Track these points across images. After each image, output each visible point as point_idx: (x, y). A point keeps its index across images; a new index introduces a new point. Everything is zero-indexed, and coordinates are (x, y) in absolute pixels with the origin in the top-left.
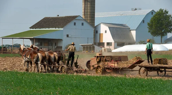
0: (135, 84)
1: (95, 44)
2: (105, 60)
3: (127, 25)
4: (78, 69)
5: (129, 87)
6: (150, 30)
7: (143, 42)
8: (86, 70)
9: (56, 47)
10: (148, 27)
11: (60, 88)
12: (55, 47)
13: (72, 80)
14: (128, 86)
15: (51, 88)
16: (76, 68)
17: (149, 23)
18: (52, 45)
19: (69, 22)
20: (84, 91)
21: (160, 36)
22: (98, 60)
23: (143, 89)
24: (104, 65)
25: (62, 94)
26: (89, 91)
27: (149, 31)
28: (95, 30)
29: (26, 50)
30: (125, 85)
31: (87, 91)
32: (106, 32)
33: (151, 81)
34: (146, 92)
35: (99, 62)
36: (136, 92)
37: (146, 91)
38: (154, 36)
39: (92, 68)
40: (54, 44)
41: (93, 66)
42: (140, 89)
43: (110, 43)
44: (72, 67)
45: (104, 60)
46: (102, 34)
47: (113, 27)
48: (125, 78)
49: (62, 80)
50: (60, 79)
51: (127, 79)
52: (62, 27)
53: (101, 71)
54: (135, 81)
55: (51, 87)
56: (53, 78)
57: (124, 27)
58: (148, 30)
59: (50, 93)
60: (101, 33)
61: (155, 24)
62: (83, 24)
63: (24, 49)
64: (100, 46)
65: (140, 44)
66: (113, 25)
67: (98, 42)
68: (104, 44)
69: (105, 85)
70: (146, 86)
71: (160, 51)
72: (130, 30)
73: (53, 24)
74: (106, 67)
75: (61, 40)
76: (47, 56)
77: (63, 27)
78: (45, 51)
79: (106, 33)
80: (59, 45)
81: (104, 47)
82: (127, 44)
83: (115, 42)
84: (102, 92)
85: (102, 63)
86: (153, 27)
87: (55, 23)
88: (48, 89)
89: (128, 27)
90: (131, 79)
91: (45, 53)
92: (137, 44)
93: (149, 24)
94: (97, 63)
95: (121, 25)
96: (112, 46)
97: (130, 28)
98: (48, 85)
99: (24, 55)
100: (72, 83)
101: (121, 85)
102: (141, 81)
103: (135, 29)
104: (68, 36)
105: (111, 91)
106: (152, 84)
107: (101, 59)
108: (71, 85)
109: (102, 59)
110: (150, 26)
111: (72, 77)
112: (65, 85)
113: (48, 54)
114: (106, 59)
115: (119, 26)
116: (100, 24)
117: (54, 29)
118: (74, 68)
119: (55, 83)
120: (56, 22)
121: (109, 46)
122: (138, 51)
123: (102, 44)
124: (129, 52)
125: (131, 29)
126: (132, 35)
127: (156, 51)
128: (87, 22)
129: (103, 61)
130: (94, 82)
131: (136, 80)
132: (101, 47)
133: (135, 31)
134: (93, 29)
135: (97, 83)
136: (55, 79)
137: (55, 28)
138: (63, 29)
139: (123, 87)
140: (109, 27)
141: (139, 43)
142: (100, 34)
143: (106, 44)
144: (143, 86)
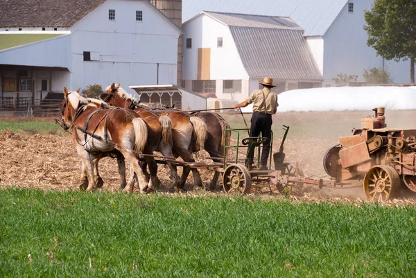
0: (319, 225)
1: (183, 84)
2: (404, 146)
3: (294, 19)
4: (291, 178)
5: (299, 233)
6: (372, 37)
7: (351, 77)
8: (321, 181)
9: (45, 94)
10: (367, 25)
11: (60, 240)
12: (44, 97)
13: (103, 210)
14: (298, 230)
15: (27, 240)
16: (283, 174)
17: (371, 11)
18: (31, 89)
19: (91, 9)
20: (145, 248)
21: (409, 60)
22: (373, 146)
23: (347, 241)
24: (399, 167)
25: (65, 258)
26: (162, 247)
27: (371, 42)
28: (181, 37)
29: (89, 108)
30: (286, 228)
31: (155, 250)
32: (220, 43)
33: (377, 214)
34: (357, 251)
35: (377, 154)
36: (324, 252)
37: (359, 248)
38: (388, 58)
39: (346, 175)
40: (39, 87)
41: (352, 169)
42: (339, 241)
43: (234, 83)
44: (267, 169)
45: (398, 147)
46: (209, 50)
47: (245, 28)
48: (288, 203)
49: (66, 209)
50: (58, 206)
51: (292, 208)
52: (67, 26)
53: (387, 189)
54: (321, 215)
55: (28, 234)
56: (36, 202)
57: (285, 28)
58: (366, 36)
59: (25, 256)
60: (204, 46)
61: (393, 16)
62: (139, 16)
63: (80, 105)
64: (201, 92)
65: (339, 86)
66: (245, 21)
67: (195, 78)
68: (214, 86)
69: (218, 227)
70: (359, 232)
71: (408, 110)
72: (305, 38)
73: (34, 14)
74: (406, 172)
75: (66, 70)
76: (165, 131)
77: (72, 24)
78: (158, 114)
79: (220, 48)
80: (57, 88)
81: (214, 96)
82: (292, 87)
83: (252, 78)
84: (207, 253)
85: (391, 156)
86: (383, 28)
87: (43, 10)
88: (16, 242)
89: (297, 26)
90: (306, 205)
91: (160, 119)
92: (328, 86)
93: (369, 16)
94: (369, 158)
95: (274, 19)
96: (240, 92)
97: (303, 31)
98: (16, 230)
99: (82, 126)
100: (104, 221)
101: (273, 227)
102: (341, 214)
103: (322, 33)
104: (87, 56)
105: (238, 246)
106: (379, 225)
107: (385, 142)
108: (100, 228)
109: (390, 141)
110: (372, 23)
111: (103, 199)
112: (79, 228)
113: (169, 123)
114: (405, 143)
115: (265, 22)
116: (199, 16)
117: (39, 31)
118: (273, 174)
119: (42, 220)
120: (45, 7)
121: (232, 92)
122: (331, 111)
123: (206, 86)
124: (302, 112)
125: (305, 35)
126: (311, 55)
127: (394, 111)
128: (155, 7)
129: (393, 149)
130: (179, 219)
131: (323, 210)
132: (205, 94)
133: (321, 42)
134: (177, 34)
135: (189, 222)
136: (40, 206)
137: (44, 29)
138: (68, 32)
139: (278, 233)
140: (230, 27)
141: (337, 81)
142: (200, 51)
143: (219, 87)
144: (347, 230)
